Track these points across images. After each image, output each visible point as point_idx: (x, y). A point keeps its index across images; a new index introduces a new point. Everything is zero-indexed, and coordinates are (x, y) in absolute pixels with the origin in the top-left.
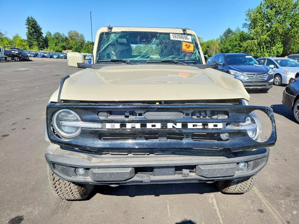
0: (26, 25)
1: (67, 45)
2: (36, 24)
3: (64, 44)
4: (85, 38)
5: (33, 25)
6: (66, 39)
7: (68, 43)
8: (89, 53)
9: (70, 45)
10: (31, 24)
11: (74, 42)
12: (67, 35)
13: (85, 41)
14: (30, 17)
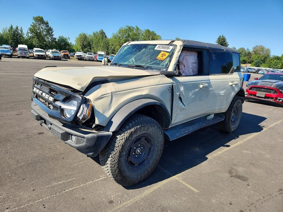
0: (216, 42)
1: (248, 59)
2: (225, 42)
3: (245, 58)
4: (271, 53)
5: (221, 42)
6: (249, 53)
7: (250, 57)
8: (270, 68)
9: (251, 59)
10: (221, 41)
11: (257, 57)
12: (251, 50)
13: (270, 55)
14: (221, 35)
